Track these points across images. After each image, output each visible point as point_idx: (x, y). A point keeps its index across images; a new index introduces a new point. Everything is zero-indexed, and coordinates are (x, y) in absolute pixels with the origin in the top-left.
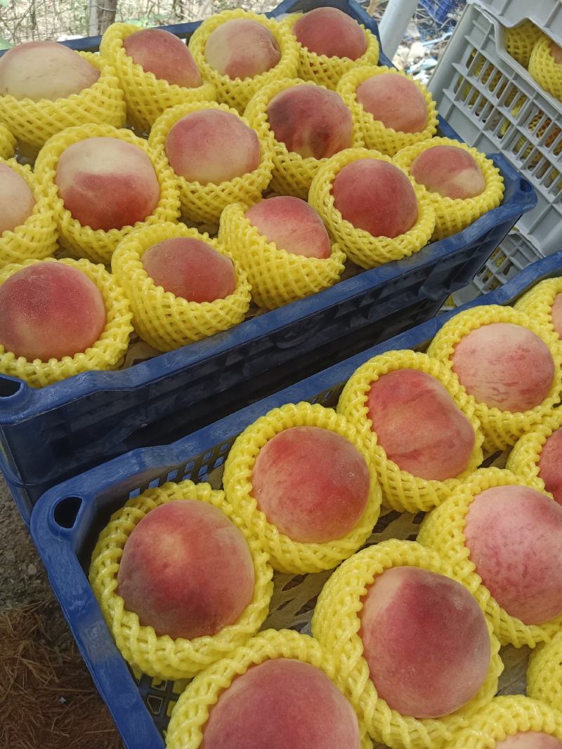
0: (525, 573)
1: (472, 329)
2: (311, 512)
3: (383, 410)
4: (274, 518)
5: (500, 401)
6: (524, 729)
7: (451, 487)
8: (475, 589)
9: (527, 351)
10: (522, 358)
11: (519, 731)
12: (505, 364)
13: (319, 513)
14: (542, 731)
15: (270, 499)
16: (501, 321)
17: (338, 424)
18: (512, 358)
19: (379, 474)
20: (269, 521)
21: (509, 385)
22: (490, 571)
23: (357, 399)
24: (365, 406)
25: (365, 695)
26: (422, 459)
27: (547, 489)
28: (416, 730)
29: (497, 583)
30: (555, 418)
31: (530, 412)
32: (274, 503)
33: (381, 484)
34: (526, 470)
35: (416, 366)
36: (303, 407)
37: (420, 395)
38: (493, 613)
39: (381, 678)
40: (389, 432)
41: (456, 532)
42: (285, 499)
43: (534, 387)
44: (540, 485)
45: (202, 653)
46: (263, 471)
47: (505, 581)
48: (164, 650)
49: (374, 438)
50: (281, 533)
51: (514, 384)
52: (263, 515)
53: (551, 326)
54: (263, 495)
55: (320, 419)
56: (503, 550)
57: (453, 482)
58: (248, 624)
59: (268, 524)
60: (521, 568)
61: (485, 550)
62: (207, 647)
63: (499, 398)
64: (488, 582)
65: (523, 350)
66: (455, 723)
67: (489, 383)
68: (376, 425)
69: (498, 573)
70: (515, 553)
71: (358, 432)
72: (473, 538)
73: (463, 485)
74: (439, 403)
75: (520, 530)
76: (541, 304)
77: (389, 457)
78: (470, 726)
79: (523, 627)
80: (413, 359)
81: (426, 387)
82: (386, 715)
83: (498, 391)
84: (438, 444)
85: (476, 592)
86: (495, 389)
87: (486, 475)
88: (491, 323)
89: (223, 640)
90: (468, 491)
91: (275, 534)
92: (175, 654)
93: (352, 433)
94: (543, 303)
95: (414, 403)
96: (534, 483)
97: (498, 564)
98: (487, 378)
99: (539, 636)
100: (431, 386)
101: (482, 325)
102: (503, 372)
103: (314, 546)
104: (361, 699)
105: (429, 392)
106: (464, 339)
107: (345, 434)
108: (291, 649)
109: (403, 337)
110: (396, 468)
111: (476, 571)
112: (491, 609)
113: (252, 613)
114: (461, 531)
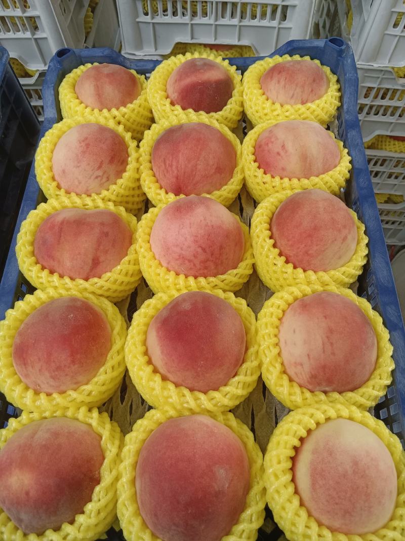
0: (204, 250)
1: (50, 160)
2: (73, 362)
3: (54, 260)
4: (63, 388)
5: (107, 180)
6: (281, 316)
7: (134, 252)
8: (195, 285)
9: (86, 139)
10: (88, 145)
11: (280, 319)
12: (85, 159)
13: (79, 356)
14: (289, 305)
15: (48, 383)
16: (59, 137)
17: (39, 299)
18: (84, 152)
19: (93, 293)
20: (62, 392)
21: (100, 167)
22: (191, 269)
23: (34, 273)
24: (43, 270)
25: (198, 402)
26: (102, 259)
27: (177, 194)
28: (239, 383)
29: (200, 269)
30: (143, 154)
31: (128, 167)
32: (52, 382)
33: (101, 295)
34: (159, 197)
35: (45, 216)
36: (9, 315)
37: (61, 230)
38: (215, 283)
39: (196, 385)
40: (70, 268)
41: (158, 271)
42: (53, 374)
43: (113, 153)
44: (172, 197)
45: (103, 498)
46: (27, 376)
47: (202, 264)
48: (82, 524)
49: (67, 280)
50: (75, 390)
51: (101, 163)
52: (55, 395)
53: (88, 110)
54: (43, 386)
55: (25, 309)
56: (183, 252)
57: (132, 248)
58: (111, 451)
59: (63, 395)
60: (199, 250)
61: (178, 262)
62: (101, 492)
63: (104, 180)
64: (197, 274)
65: (83, 141)
66: (252, 354)
67: (90, 178)
68: (61, 272)
69: (194, 265)
70: (189, 247)
71: (56, 288)
72: (168, 263)
73: (138, 245)
74: (74, 221)
75: (179, 234)
76: (71, 103)
77: (86, 279)
78: (260, 346)
79: (235, 271)
80: (38, 215)
81: (58, 222)
82: (217, 396)
83: (99, 176)
84: (99, 243)
85: (197, 286)
86: (97, 177)
87: (143, 225)
88: (55, 145)
89: (106, 476)
90: (143, 244)
91: (73, 394)
92: (90, 518)
93: (52, 292)
94: (71, 102)
95: (62, 237)
96: (169, 200)
97: (190, 261)
98: (86, 177)
99: (247, 265)
100: (60, 218)
101: (52, 152)
102: (89, 164)
103: (102, 370)
104: (199, 406)
105: (62, 223)
106: (53, 170)
107: (49, 298)
108: (144, 431)
109: (23, 207)
110: (96, 280)
111: (186, 277)
112: (212, 283)
113: (107, 445)
114: (160, 268)
